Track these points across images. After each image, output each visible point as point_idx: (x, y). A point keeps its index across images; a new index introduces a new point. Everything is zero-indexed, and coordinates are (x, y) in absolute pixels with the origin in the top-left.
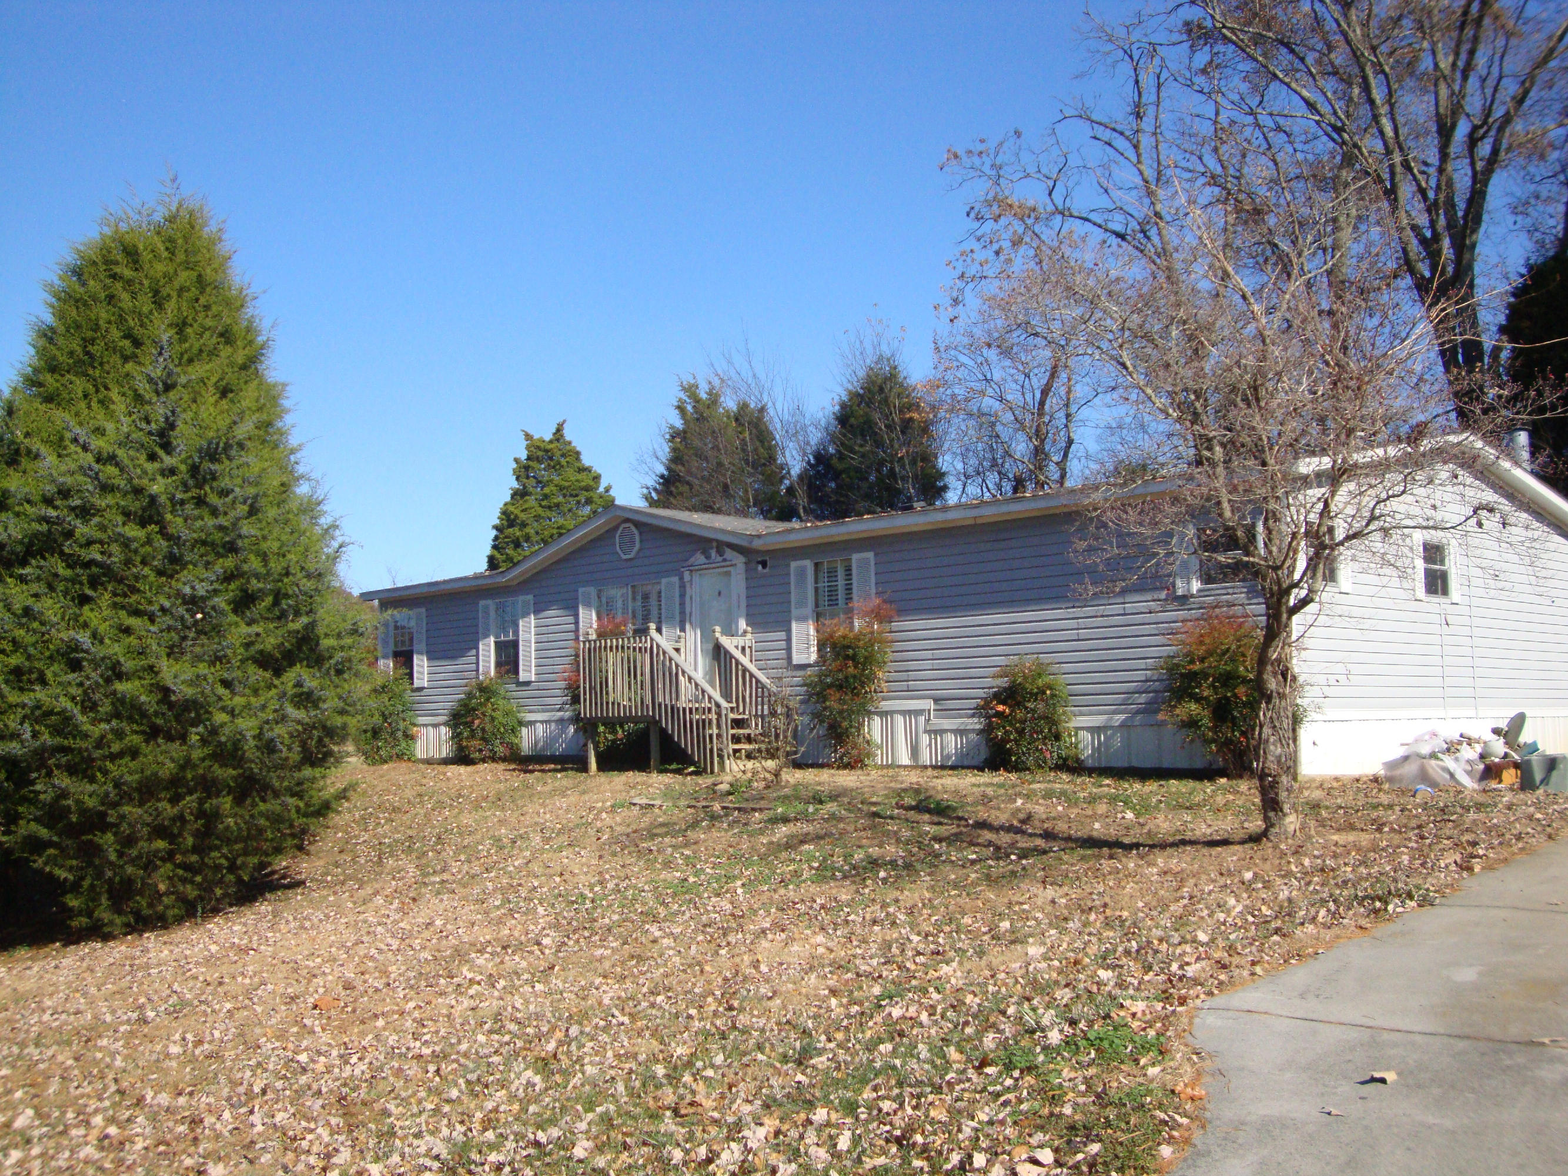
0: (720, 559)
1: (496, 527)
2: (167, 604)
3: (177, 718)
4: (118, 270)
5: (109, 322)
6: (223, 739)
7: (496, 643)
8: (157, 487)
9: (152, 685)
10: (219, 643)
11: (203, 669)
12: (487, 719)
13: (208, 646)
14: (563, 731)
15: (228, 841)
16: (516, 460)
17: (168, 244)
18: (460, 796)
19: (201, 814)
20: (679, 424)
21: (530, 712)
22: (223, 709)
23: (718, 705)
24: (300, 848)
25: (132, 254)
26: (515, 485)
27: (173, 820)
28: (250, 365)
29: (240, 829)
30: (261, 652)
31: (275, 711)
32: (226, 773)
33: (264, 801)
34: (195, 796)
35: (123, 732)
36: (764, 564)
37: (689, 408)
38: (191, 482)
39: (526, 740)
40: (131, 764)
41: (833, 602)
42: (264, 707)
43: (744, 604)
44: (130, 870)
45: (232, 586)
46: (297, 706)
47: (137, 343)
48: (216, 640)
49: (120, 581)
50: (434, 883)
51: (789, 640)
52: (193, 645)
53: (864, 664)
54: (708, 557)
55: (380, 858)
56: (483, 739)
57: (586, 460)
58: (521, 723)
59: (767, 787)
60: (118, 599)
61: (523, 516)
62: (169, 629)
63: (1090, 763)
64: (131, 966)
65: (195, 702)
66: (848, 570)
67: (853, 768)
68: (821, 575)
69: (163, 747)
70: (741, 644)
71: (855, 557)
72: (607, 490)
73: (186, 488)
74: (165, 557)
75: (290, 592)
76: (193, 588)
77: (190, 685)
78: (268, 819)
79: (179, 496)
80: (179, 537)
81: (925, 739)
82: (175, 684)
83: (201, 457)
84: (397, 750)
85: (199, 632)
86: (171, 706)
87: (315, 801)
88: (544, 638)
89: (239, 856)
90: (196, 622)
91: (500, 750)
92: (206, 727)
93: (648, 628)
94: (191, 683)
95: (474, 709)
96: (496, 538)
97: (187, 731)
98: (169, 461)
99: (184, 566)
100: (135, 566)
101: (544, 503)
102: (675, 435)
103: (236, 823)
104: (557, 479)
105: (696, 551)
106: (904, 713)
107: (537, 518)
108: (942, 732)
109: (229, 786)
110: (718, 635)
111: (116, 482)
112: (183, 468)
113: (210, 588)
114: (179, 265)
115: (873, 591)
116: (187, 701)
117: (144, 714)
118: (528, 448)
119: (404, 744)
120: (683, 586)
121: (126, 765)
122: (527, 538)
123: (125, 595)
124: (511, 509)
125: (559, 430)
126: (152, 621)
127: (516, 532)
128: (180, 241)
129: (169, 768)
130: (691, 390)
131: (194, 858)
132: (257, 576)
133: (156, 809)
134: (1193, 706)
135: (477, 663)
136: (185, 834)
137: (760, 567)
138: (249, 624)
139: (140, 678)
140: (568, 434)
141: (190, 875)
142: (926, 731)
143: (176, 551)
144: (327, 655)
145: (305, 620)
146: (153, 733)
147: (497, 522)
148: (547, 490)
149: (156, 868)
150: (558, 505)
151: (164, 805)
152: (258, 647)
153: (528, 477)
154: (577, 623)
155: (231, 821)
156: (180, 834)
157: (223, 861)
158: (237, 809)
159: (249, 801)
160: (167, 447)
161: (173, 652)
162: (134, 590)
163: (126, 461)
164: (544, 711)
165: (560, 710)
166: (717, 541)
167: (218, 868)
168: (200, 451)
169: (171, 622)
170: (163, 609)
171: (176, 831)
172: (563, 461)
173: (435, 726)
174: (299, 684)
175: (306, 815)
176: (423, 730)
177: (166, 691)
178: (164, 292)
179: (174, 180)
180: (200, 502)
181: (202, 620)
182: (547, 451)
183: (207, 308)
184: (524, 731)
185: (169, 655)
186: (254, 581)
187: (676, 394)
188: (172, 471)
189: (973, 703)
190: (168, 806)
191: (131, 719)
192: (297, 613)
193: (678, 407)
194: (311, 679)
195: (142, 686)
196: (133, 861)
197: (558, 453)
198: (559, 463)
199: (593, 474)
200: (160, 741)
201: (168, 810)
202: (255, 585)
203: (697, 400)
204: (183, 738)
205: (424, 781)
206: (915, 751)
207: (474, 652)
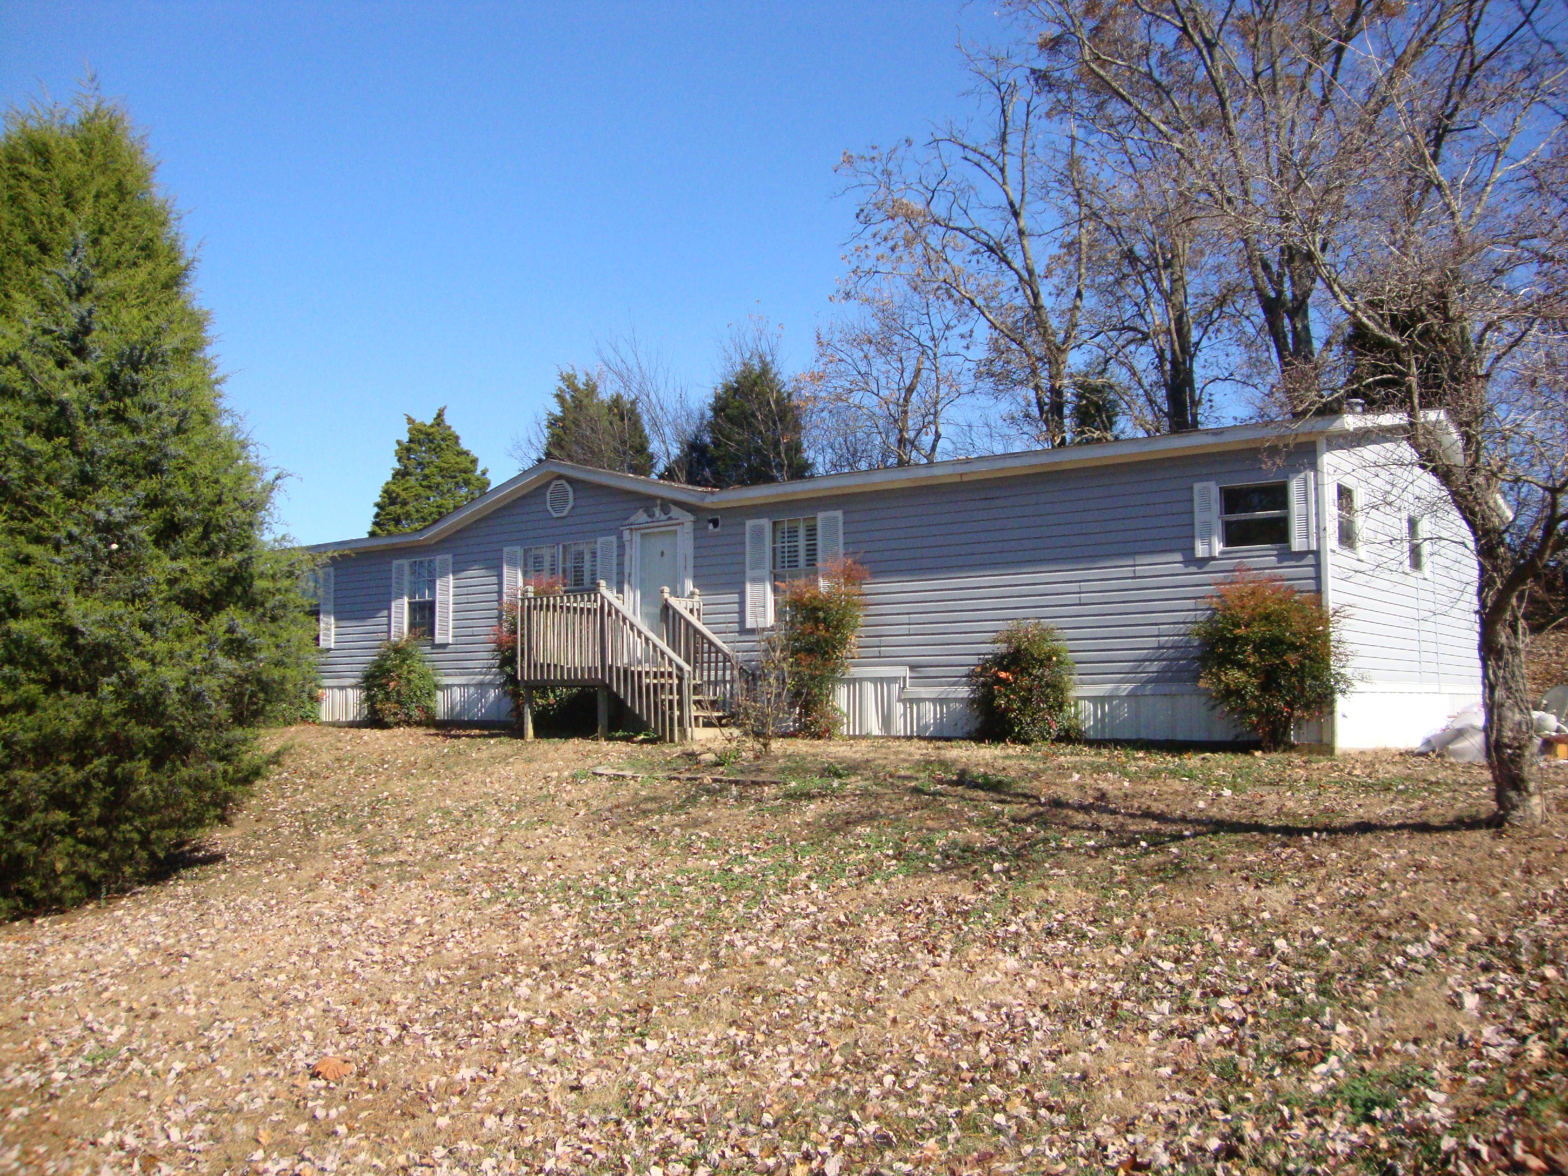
0: (665, 517)
1: (377, 505)
2: (76, 530)
3: (85, 665)
4: (24, 168)
5: (12, 224)
6: (141, 691)
7: (410, 603)
8: (70, 394)
9: (55, 625)
10: (138, 579)
11: (117, 607)
12: (403, 682)
13: (123, 581)
14: (483, 695)
15: (142, 812)
16: (399, 442)
17: (84, 147)
18: (383, 762)
19: (110, 779)
20: (557, 411)
21: (447, 675)
22: (141, 656)
23: (680, 669)
24: (222, 819)
25: (42, 153)
26: (397, 466)
27: (76, 787)
28: (173, 282)
29: (156, 798)
30: (187, 591)
31: (205, 659)
32: (141, 733)
33: (185, 764)
34: (105, 759)
35: (17, 681)
36: (715, 522)
37: (568, 397)
38: (108, 394)
39: (441, 705)
40: (26, 720)
41: (793, 563)
42: (189, 656)
43: (691, 562)
44: (20, 846)
45: (155, 514)
46: (228, 654)
47: (44, 249)
48: (135, 575)
49: (19, 502)
50: (389, 865)
51: (742, 603)
52: (106, 581)
53: (837, 627)
54: (651, 515)
55: (306, 829)
56: (398, 702)
57: (465, 444)
58: (437, 687)
59: (757, 758)
60: (14, 524)
61: (403, 494)
62: (77, 560)
63: (1091, 735)
64: (24, 977)
65: (107, 646)
66: (812, 531)
67: (820, 738)
68: (779, 535)
69: (67, 700)
70: (690, 606)
71: (821, 516)
72: (484, 473)
73: (102, 398)
74: (74, 476)
75: (222, 523)
76: (109, 512)
77: (102, 627)
78: (189, 786)
79: (94, 407)
80: (93, 453)
81: (899, 708)
82: (85, 624)
83: (122, 365)
84: (301, 713)
85: (112, 566)
86: (78, 650)
87: (244, 765)
88: (464, 599)
89: (153, 828)
90: (111, 553)
91: (416, 714)
92: (121, 677)
93: (598, 585)
94: (102, 624)
95: (389, 671)
96: (377, 515)
97: (97, 680)
98: (82, 367)
99: (97, 488)
100: (38, 484)
101: (424, 483)
102: (553, 422)
103: (152, 791)
104: (437, 462)
105: (637, 509)
106: (875, 680)
107: (417, 497)
108: (919, 701)
109: (145, 747)
110: (666, 596)
111: (18, 386)
112: (100, 376)
113: (130, 513)
114: (97, 167)
115: (841, 551)
116: (99, 644)
117: (44, 660)
118: (410, 431)
119: (309, 707)
120: (621, 547)
121: (20, 721)
122: (408, 516)
123: (25, 519)
124: (393, 487)
125: (440, 415)
126: (57, 548)
127: (397, 509)
128: (98, 143)
129: (72, 726)
130: (569, 380)
131: (100, 832)
132: (184, 502)
133: (55, 774)
134: (1238, 674)
135: (389, 624)
136: (91, 804)
137: (711, 526)
138: (173, 558)
139: (41, 616)
140: (448, 419)
141: (94, 851)
142: (900, 700)
143: (88, 468)
144: (260, 598)
145: (239, 556)
146: (53, 684)
147: (379, 500)
148: (427, 471)
149: (52, 843)
150: (438, 485)
151: (66, 769)
152: (184, 585)
153: (409, 459)
154: (500, 584)
155: (146, 788)
156: (84, 804)
157: (136, 836)
158: (154, 775)
159: (168, 765)
160: (81, 352)
161: (84, 587)
162: (39, 514)
163: (31, 365)
164: (462, 675)
165: (481, 673)
166: (662, 499)
167: (127, 843)
168: (121, 356)
169: (80, 552)
170: (70, 536)
171: (79, 800)
172: (444, 445)
173: (342, 688)
174: (231, 630)
175: (233, 782)
176: (328, 692)
177: (73, 632)
178: (79, 195)
179: (93, 80)
180: (118, 417)
181: (120, 550)
182: (428, 434)
183: (126, 216)
184: (440, 694)
185: (77, 590)
186: (180, 509)
187: (556, 384)
188: (86, 379)
189: (964, 670)
190: (71, 771)
191: (28, 666)
192: (228, 549)
193: (557, 396)
194: (245, 625)
195: (44, 625)
196: (25, 836)
197: (439, 437)
198: (439, 446)
199: (470, 458)
200: (63, 692)
201: (70, 774)
202: (182, 513)
203: (576, 390)
204: (92, 690)
205: (339, 745)
206: (886, 721)
207: (385, 613)
